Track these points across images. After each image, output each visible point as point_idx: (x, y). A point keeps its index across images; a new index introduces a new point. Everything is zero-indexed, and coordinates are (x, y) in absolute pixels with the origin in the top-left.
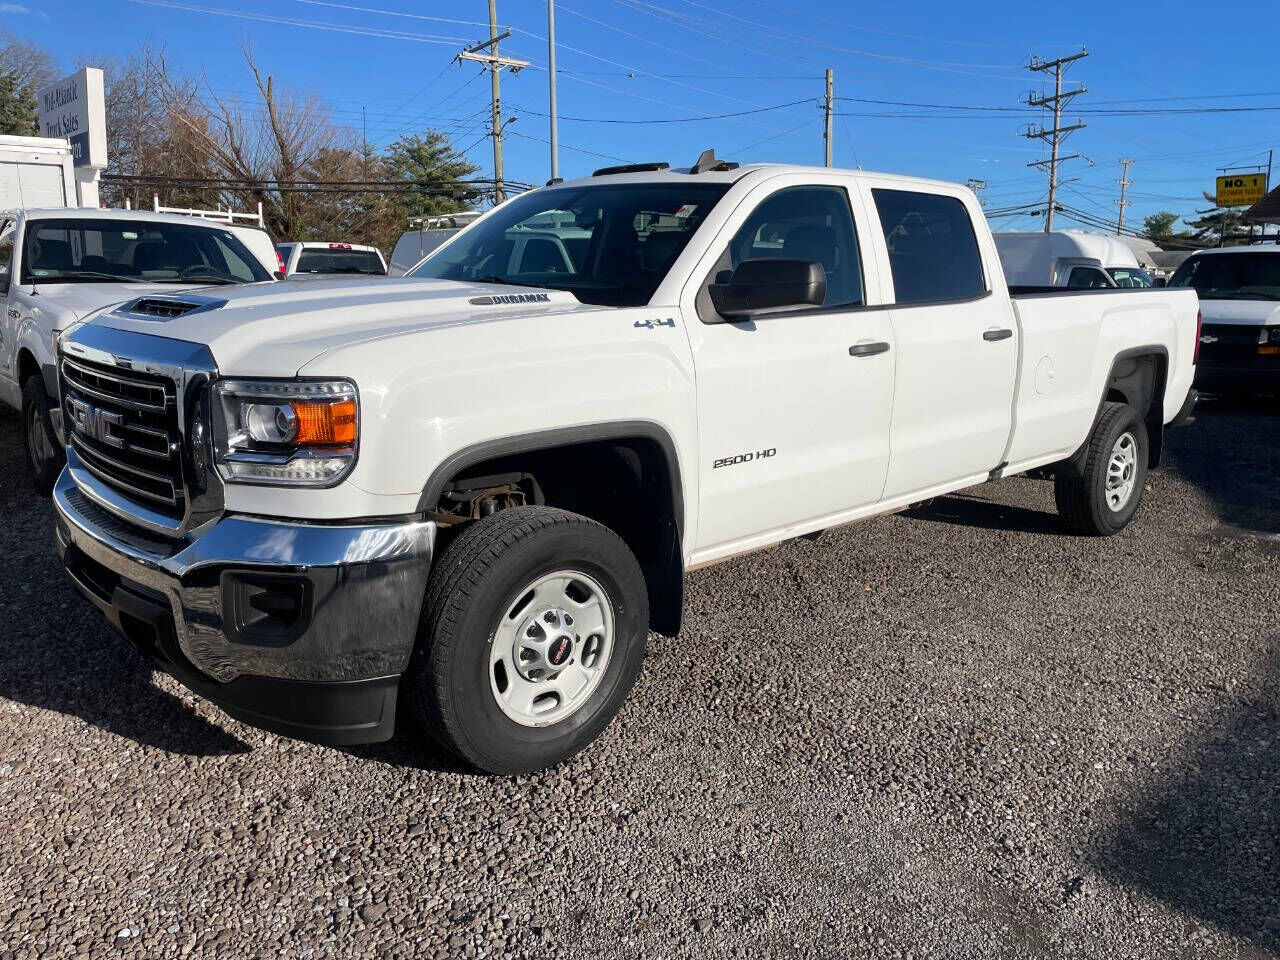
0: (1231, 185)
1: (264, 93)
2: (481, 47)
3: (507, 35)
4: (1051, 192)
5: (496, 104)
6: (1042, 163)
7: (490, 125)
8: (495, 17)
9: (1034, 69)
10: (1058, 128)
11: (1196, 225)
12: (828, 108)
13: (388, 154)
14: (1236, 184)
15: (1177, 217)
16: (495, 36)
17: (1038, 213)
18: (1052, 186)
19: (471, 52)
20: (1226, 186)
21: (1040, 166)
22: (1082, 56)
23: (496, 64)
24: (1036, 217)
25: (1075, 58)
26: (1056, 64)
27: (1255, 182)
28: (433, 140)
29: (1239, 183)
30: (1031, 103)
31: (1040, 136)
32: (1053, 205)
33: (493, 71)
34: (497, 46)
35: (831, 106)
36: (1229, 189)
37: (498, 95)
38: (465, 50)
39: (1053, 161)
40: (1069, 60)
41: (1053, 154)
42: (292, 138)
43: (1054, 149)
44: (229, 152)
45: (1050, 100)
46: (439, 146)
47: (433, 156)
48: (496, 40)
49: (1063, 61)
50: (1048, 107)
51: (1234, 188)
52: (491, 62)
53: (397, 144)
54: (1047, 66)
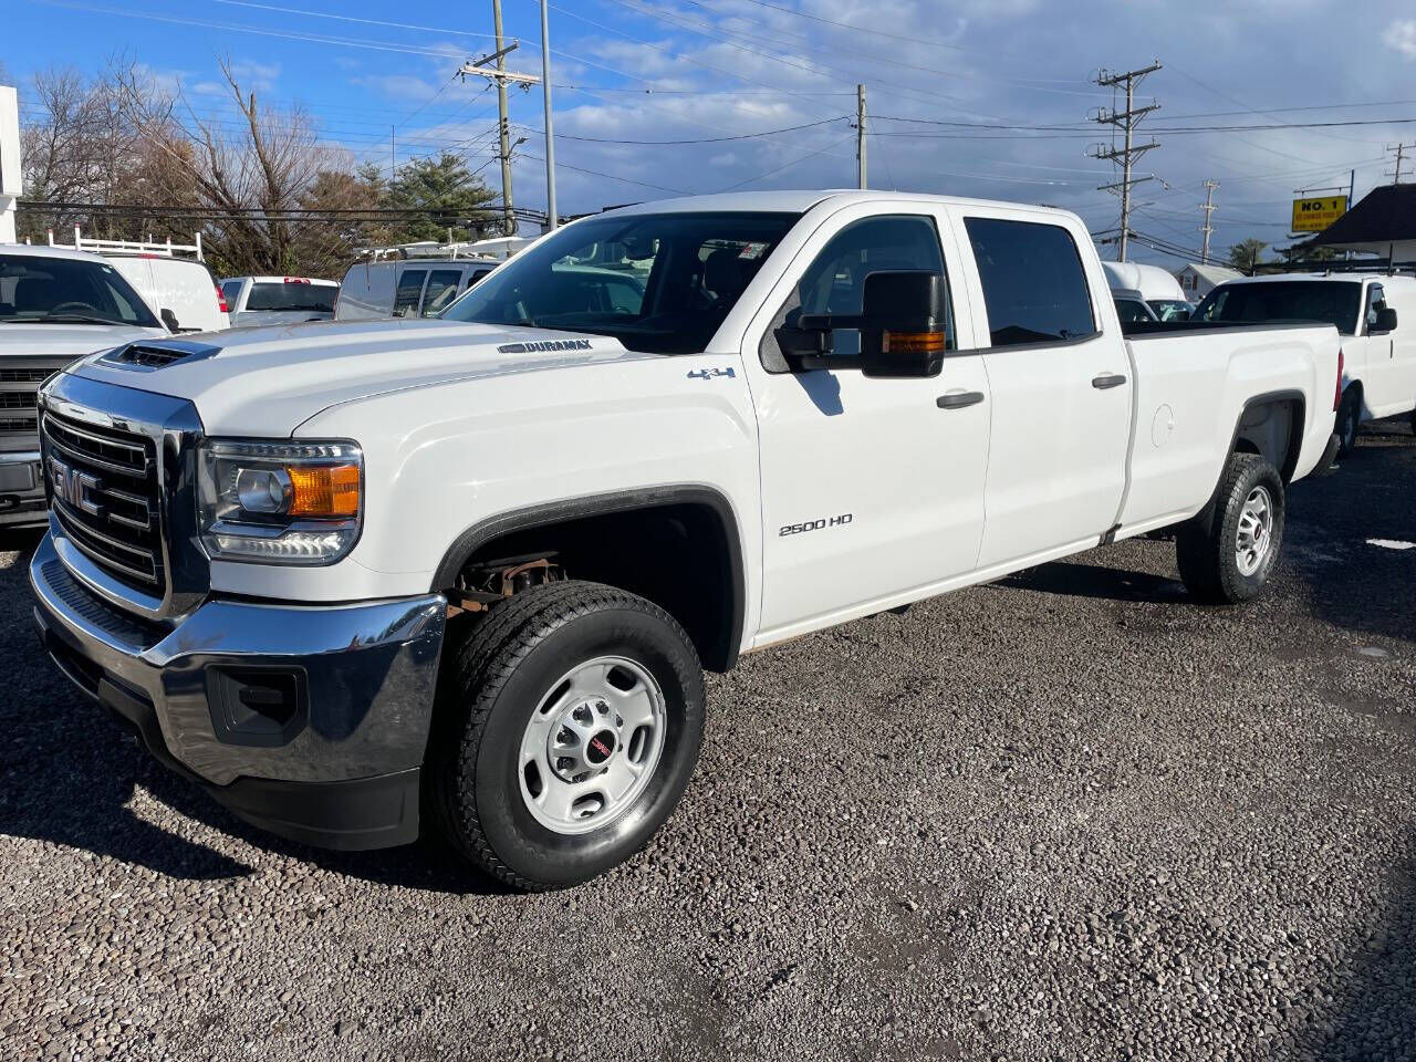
0: (1309, 209)
1: (246, 112)
2: (487, 61)
3: (515, 47)
4: (1123, 218)
5: (503, 123)
6: (1113, 187)
7: (498, 147)
8: (501, 28)
9: (1104, 84)
10: (1130, 148)
11: (1286, 252)
12: (861, 128)
13: (397, 179)
14: (1314, 207)
15: (1263, 245)
16: (502, 48)
17: (1110, 241)
18: (1124, 210)
19: (476, 65)
20: (1303, 209)
21: (1111, 189)
22: (1155, 68)
23: (503, 79)
24: (1107, 245)
25: (1147, 71)
26: (1128, 77)
27: (1335, 204)
28: (448, 163)
29: (1317, 206)
30: (1099, 121)
31: (1110, 156)
32: (1126, 231)
33: (500, 87)
34: (505, 60)
35: (864, 124)
36: (1306, 212)
37: (505, 115)
38: (468, 63)
39: (1125, 184)
40: (1141, 73)
41: (1125, 176)
42: (280, 162)
43: (1126, 171)
44: (209, 178)
45: (1121, 117)
46: (457, 170)
47: (448, 180)
48: (503, 53)
49: (1135, 74)
50: (1118, 124)
51: (1312, 211)
52: (497, 77)
53: (408, 167)
54: (1117, 80)
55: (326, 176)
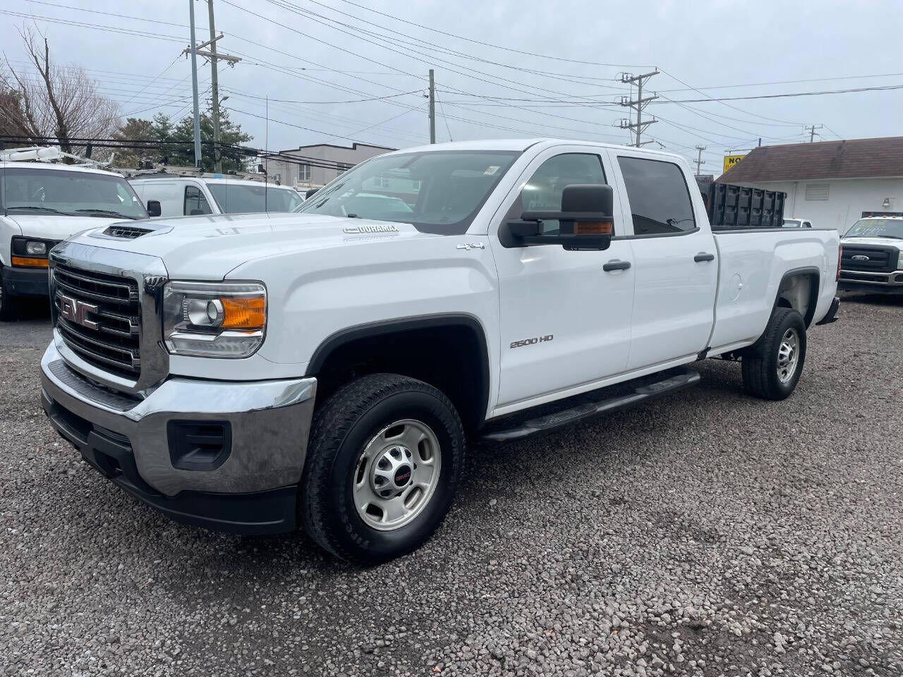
0: (733, 162)
9: (625, 82)
10: (641, 122)
22: (655, 73)
25: (652, 75)
26: (640, 78)
30: (622, 104)
31: (628, 127)
40: (647, 76)
45: (634, 103)
49: (644, 76)
50: (634, 107)
53: (189, 117)
54: (633, 79)
55: (133, 121)
